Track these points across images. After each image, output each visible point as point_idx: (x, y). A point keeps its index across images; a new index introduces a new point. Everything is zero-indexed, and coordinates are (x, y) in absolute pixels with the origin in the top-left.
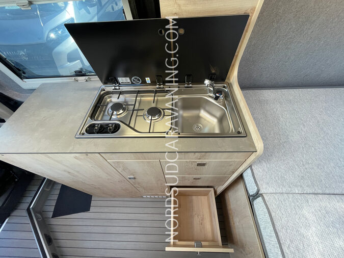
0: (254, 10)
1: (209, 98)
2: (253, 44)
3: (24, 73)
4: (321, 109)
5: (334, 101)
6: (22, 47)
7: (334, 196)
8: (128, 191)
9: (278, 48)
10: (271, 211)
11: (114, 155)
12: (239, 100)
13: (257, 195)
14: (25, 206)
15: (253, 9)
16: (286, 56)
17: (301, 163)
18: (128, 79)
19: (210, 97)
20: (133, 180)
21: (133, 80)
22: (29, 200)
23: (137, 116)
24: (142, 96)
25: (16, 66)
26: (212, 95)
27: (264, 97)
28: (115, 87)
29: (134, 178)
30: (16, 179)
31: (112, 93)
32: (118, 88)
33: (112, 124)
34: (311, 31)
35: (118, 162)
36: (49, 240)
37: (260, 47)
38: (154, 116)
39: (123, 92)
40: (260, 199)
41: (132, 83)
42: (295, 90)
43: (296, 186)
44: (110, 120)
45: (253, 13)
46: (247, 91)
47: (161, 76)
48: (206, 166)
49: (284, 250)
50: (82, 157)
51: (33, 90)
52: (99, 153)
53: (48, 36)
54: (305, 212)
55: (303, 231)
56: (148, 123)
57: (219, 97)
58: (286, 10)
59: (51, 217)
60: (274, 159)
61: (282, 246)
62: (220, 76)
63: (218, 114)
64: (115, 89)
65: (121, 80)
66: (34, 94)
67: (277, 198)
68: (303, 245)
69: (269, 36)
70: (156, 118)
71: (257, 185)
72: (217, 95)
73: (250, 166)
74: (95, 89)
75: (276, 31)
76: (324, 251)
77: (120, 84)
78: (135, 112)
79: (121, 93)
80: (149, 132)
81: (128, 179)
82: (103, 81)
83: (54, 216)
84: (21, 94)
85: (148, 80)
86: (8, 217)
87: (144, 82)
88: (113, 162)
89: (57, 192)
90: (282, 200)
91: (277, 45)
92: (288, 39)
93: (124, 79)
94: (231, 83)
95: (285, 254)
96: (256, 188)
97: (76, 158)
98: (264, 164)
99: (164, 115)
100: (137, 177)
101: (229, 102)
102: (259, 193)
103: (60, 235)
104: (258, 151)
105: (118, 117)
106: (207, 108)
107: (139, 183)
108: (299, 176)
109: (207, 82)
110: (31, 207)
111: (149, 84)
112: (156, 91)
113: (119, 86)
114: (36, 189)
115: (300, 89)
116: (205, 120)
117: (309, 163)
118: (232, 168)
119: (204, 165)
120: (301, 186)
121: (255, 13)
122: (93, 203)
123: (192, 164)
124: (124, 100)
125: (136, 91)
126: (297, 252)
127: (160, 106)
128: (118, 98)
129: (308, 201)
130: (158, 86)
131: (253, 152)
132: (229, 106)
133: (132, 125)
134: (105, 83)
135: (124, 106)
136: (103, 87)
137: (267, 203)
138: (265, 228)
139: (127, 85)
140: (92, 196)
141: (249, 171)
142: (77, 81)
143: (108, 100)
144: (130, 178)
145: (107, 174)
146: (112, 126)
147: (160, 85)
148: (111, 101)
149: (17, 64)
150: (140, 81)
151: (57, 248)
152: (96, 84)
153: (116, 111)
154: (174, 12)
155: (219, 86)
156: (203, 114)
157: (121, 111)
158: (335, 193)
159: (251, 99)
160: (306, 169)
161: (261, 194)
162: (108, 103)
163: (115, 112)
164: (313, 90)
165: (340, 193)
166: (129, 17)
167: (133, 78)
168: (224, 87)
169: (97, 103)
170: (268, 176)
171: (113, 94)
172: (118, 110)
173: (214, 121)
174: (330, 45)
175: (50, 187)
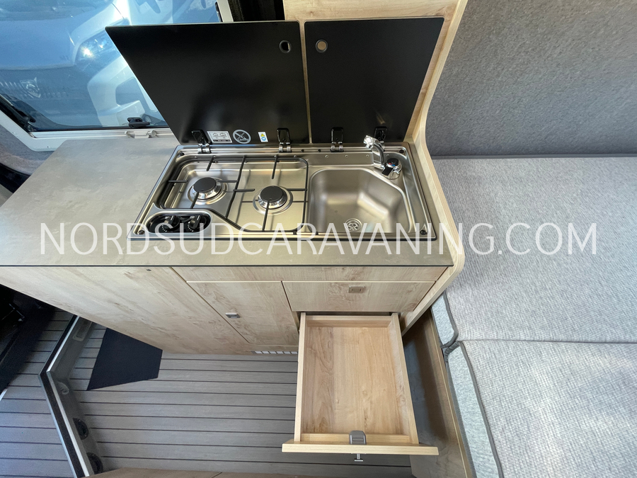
0: (454, 10)
1: (374, 170)
2: (454, 73)
3: (33, 121)
4: (575, 195)
5: (597, 180)
6: (29, 74)
7: (587, 344)
8: (227, 342)
9: (500, 82)
10: (475, 369)
11: (198, 272)
12: (427, 176)
13: (455, 343)
14: (38, 368)
15: (452, 8)
16: (514, 97)
17: (533, 288)
18: (226, 133)
19: (376, 169)
20: (236, 320)
21: (237, 137)
22: (45, 357)
23: (242, 202)
24: (254, 167)
25: (16, 107)
26: (379, 166)
27: (474, 172)
28: (202, 148)
29: (238, 316)
30: (20, 317)
31: (198, 159)
32: (207, 150)
33: (196, 215)
34: (558, 50)
35: (206, 284)
36: (82, 430)
37: (467, 79)
38: (274, 202)
39: (217, 157)
40: (458, 352)
41: (235, 142)
42: (529, 159)
43: (522, 328)
44: (192, 208)
45: (451, 15)
46: (445, 160)
47: (287, 129)
48: (366, 294)
49: (495, 436)
50: (140, 275)
51: (48, 153)
52: (170, 266)
53: (79, 54)
54: (535, 372)
55: (528, 403)
56: (262, 214)
57: (391, 169)
58: (513, 10)
59: (86, 388)
60: (487, 281)
61: (492, 428)
62: (395, 132)
63: (390, 201)
64: (203, 152)
65: (213, 135)
66: (50, 159)
67: (487, 347)
68: (528, 427)
69: (484, 60)
70: (278, 206)
71: (454, 326)
72: (389, 166)
73: (444, 294)
74: (164, 152)
75: (496, 50)
76: (563, 436)
77: (211, 143)
78: (239, 195)
79: (213, 160)
80: (263, 231)
81: (227, 318)
82: (181, 138)
83: (91, 387)
84: (27, 161)
85: (263, 136)
86: (5, 388)
87: (256, 140)
88: (198, 284)
89: (96, 343)
90: (496, 352)
91: (498, 76)
92: (517, 65)
93: (219, 133)
94: (414, 146)
95: (496, 442)
96: (453, 332)
97: (128, 275)
98: (469, 290)
99: (292, 201)
100: (241, 314)
101: (410, 179)
102: (458, 340)
103: (102, 422)
104: (456, 264)
105: (208, 203)
106: (372, 190)
107: (246, 327)
108: (527, 311)
109: (369, 141)
110: (49, 370)
111: (266, 145)
112: (278, 156)
113: (210, 148)
114: (58, 338)
115: (540, 159)
116: (367, 211)
117: (546, 289)
118: (411, 297)
119: (360, 290)
120: (530, 328)
121: (455, 16)
122: (163, 364)
123: (340, 289)
124: (219, 173)
125: (241, 157)
126: (516, 439)
127: (285, 185)
128: (208, 170)
129: (540, 354)
130: (281, 148)
131: (448, 266)
132: (409, 187)
133: (233, 218)
134: (184, 141)
135: (219, 184)
136: (181, 148)
137: (470, 357)
138: (465, 400)
139: (223, 144)
140: (162, 351)
141: (441, 301)
142: (133, 136)
143: (190, 173)
144: (229, 316)
145: (188, 307)
146: (195, 219)
147: (285, 146)
148: (195, 175)
149: (19, 103)
150: (248, 138)
151: (97, 444)
152: (168, 142)
153: (203, 192)
154: (308, 10)
155: (392, 149)
156: (363, 200)
157: (213, 193)
158: (589, 340)
159: (451, 174)
160: (541, 298)
161: (461, 342)
162: (189, 179)
163: (202, 195)
164: (563, 160)
165: (597, 340)
166: (228, 18)
167: (235, 133)
168: (402, 152)
169: (170, 178)
170: (474, 311)
171: (198, 161)
172: (206, 190)
173: (383, 213)
174: (592, 78)
175: (84, 334)
